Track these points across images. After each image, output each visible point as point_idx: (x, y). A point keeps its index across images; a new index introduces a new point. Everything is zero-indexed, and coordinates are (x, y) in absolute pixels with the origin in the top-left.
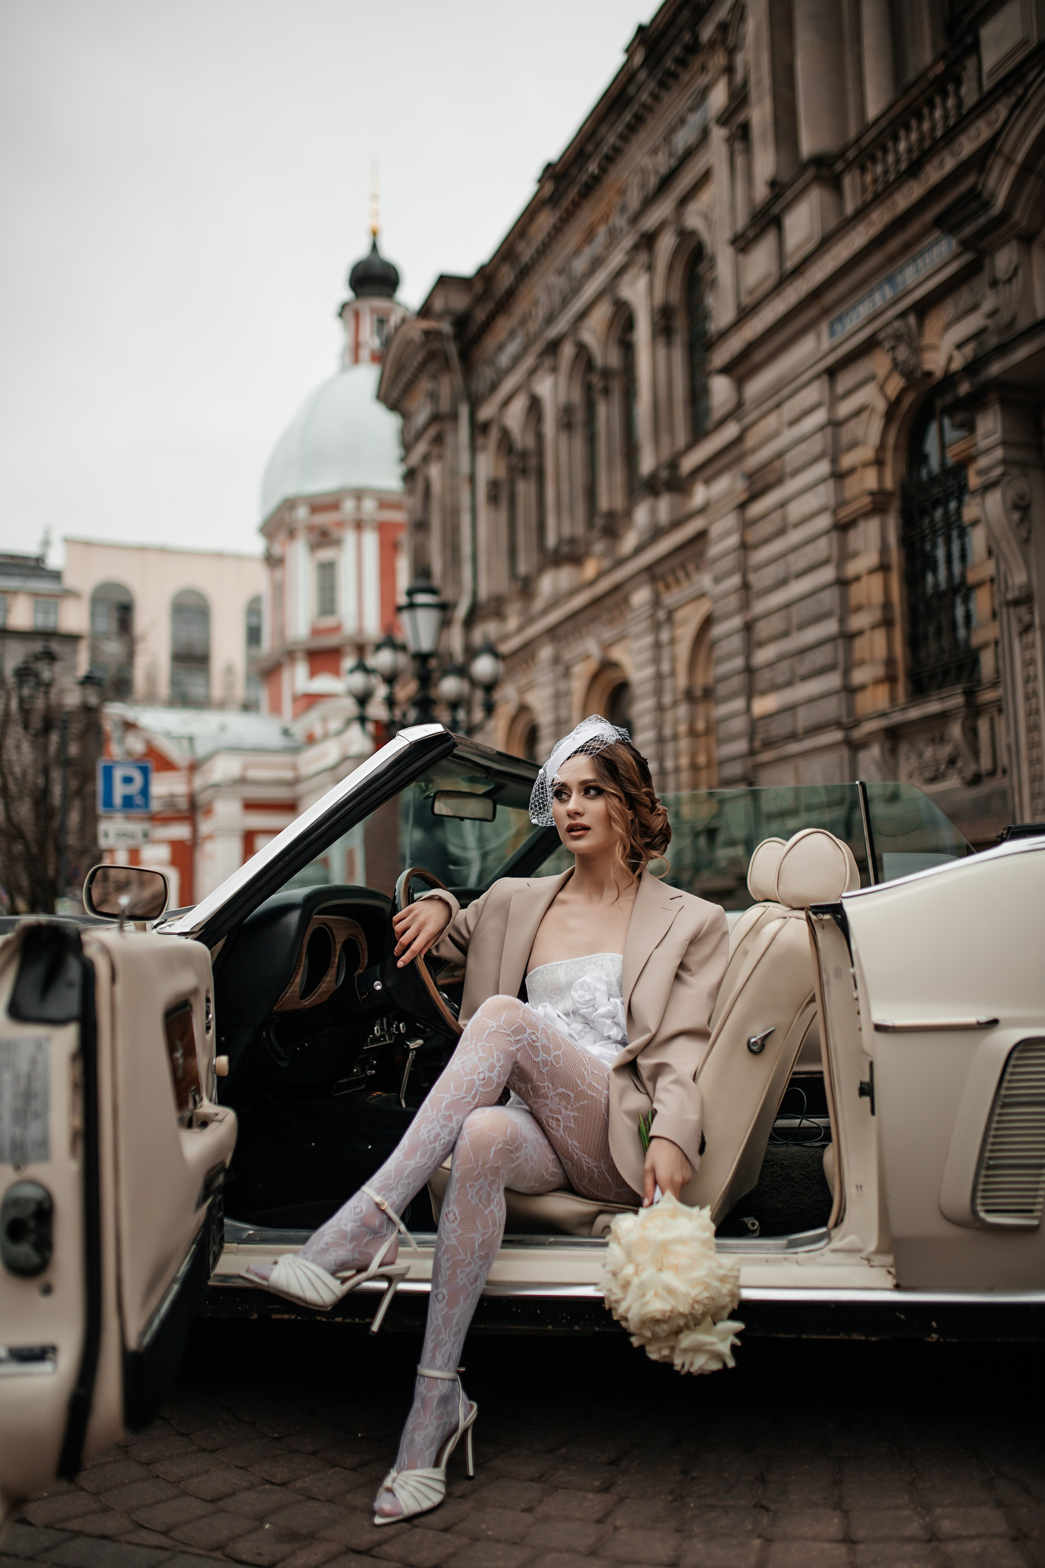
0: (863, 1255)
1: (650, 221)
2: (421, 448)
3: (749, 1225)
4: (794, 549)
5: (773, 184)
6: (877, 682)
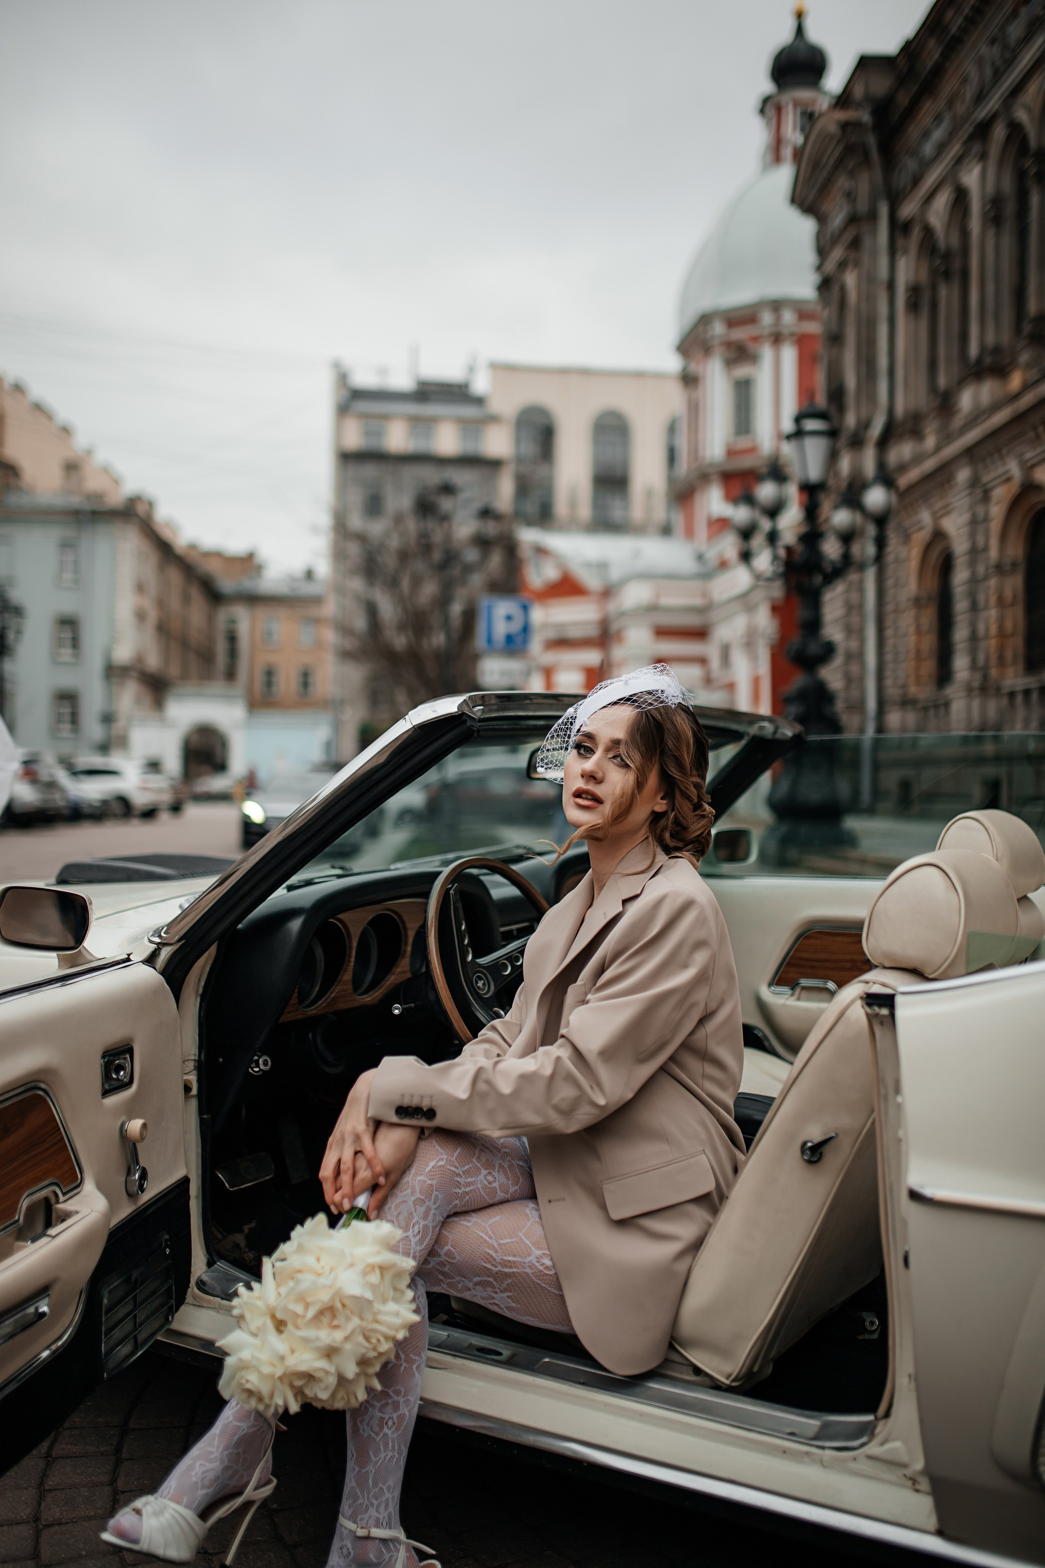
0: (908, 1472)
2: (837, 254)
3: (867, 1324)
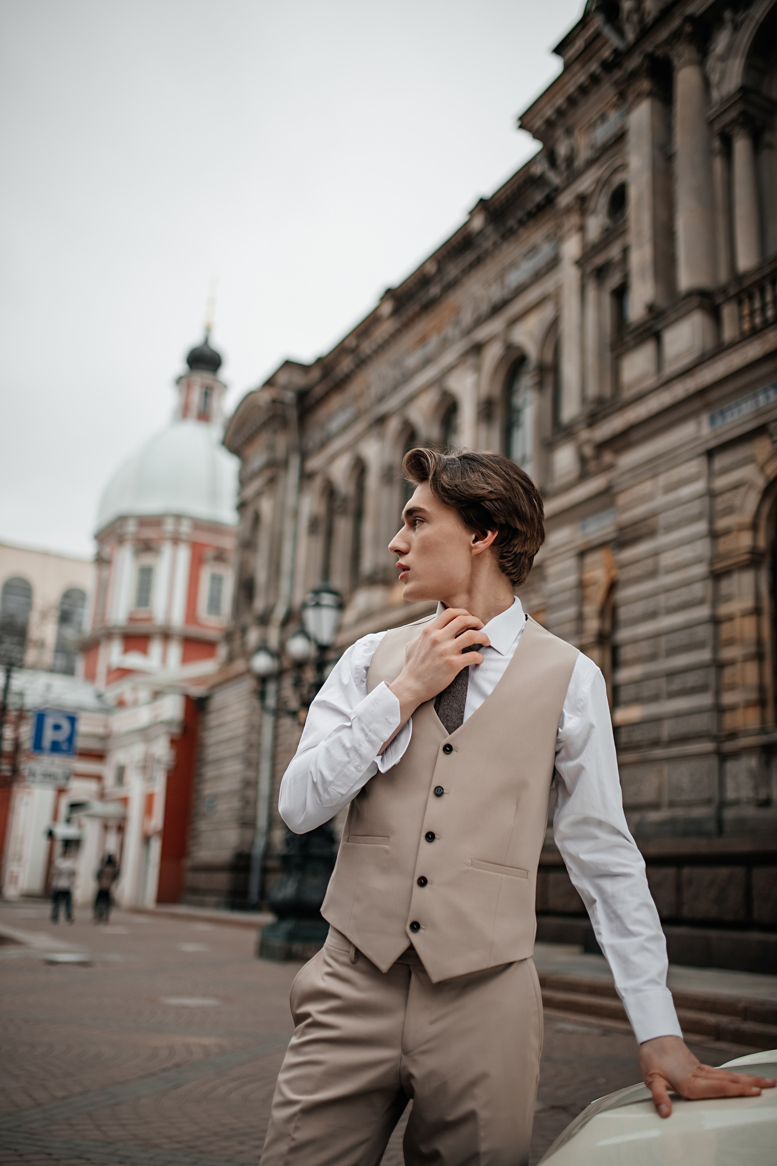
1: (482, 334)
2: (256, 485)
4: (668, 590)
5: (651, 308)
6: (748, 705)
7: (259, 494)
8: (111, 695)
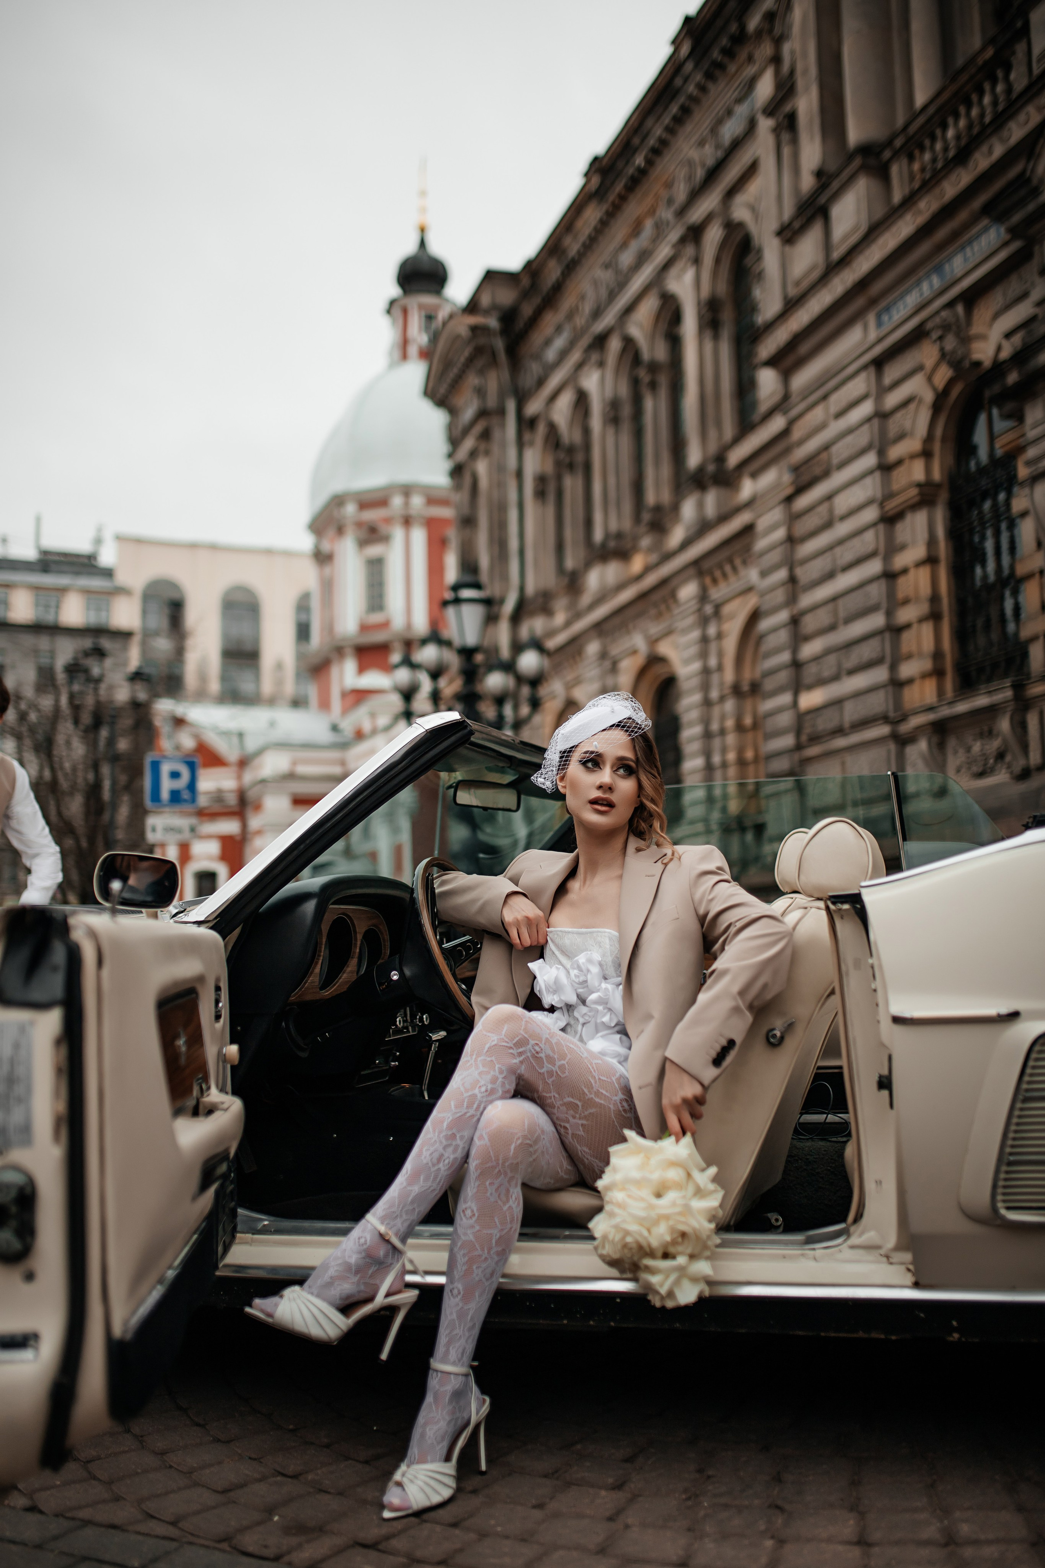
0: (882, 1252)
1: (696, 215)
2: (469, 444)
3: (773, 1221)
4: (841, 542)
5: (819, 174)
6: (924, 676)
7: (473, 454)
8: (347, 725)
